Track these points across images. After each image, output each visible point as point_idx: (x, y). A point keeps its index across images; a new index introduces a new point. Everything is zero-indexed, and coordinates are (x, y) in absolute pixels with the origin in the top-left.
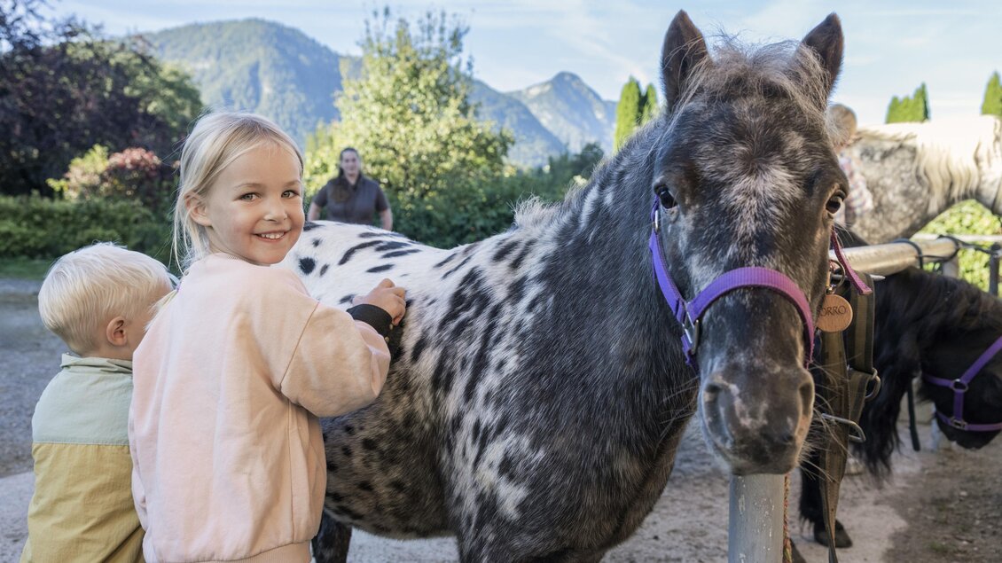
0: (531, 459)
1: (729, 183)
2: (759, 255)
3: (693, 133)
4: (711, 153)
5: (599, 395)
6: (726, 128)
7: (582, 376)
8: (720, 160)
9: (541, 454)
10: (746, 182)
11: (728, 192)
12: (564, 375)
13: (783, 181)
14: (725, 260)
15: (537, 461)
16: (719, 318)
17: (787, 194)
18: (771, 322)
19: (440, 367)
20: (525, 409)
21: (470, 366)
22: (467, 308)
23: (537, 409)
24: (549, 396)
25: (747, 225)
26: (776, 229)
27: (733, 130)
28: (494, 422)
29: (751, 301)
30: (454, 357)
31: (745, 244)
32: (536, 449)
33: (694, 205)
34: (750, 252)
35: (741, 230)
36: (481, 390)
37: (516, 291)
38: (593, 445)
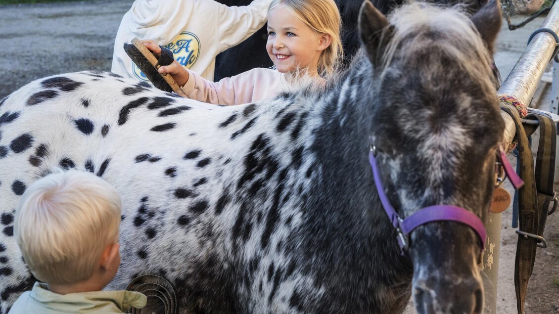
0: (315, 295)
1: (421, 140)
2: (446, 197)
3: (394, 98)
4: (408, 116)
5: (359, 246)
6: (416, 96)
7: (346, 230)
8: (414, 121)
9: (322, 291)
10: (432, 139)
11: (422, 147)
12: (334, 229)
13: (458, 135)
14: (423, 199)
15: (320, 295)
16: (422, 241)
17: (462, 145)
18: (455, 249)
19: (240, 220)
20: (308, 255)
21: (265, 219)
22: (259, 170)
23: (317, 255)
24: (325, 245)
25: (436, 173)
26: (455, 174)
27: (422, 98)
28: (285, 265)
29: (442, 233)
30: (251, 212)
31: (435, 188)
32: (318, 286)
33: (399, 154)
34: (440, 195)
35: (432, 177)
36: (274, 239)
37: (297, 157)
38: (359, 282)
